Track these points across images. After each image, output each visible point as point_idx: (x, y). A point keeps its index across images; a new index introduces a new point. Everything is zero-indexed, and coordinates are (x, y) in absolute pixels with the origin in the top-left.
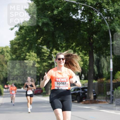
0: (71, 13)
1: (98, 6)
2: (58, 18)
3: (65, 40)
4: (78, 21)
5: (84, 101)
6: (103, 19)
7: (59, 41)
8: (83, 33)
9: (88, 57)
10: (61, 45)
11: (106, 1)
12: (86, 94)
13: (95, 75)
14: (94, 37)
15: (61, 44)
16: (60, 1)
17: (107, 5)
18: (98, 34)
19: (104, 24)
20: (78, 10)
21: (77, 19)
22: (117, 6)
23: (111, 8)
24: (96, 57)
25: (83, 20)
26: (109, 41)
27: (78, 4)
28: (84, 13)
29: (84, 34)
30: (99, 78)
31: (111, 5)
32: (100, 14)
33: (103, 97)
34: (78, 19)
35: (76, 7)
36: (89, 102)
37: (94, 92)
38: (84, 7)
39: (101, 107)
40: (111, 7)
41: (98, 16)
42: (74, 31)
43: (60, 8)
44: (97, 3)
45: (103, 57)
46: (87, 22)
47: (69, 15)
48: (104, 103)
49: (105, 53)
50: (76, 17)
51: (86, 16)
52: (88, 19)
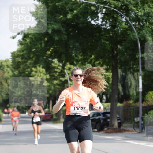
0: (89, 17)
1: (123, 8)
2: (73, 23)
3: (82, 52)
4: (98, 27)
5: (106, 129)
6: (130, 25)
7: (73, 53)
8: (104, 43)
9: (111, 73)
10: (77, 58)
11: (134, 2)
12: (109, 120)
13: (120, 97)
14: (118, 48)
15: (76, 56)
16: (76, 2)
17: (134, 7)
18: (123, 44)
19: (131, 32)
20: (98, 14)
21: (97, 24)
22: (148, 8)
23: (141, 12)
24: (121, 73)
25: (104, 26)
26: (138, 53)
27: (98, 6)
28: (105, 18)
29: (106, 44)
30: (124, 100)
31: (140, 7)
32: (126, 19)
33: (129, 124)
34: (99, 25)
35: (95, 10)
36: (112, 131)
37: (118, 117)
38: (106, 10)
39: (127, 137)
40: (141, 10)
41: (123, 21)
42: (93, 40)
43: (75, 10)
44: (123, 5)
45: (130, 73)
46: (109, 29)
47: (87, 20)
48: (131, 133)
49: (133, 68)
50: (96, 22)
51: (108, 21)
52: (111, 25)
